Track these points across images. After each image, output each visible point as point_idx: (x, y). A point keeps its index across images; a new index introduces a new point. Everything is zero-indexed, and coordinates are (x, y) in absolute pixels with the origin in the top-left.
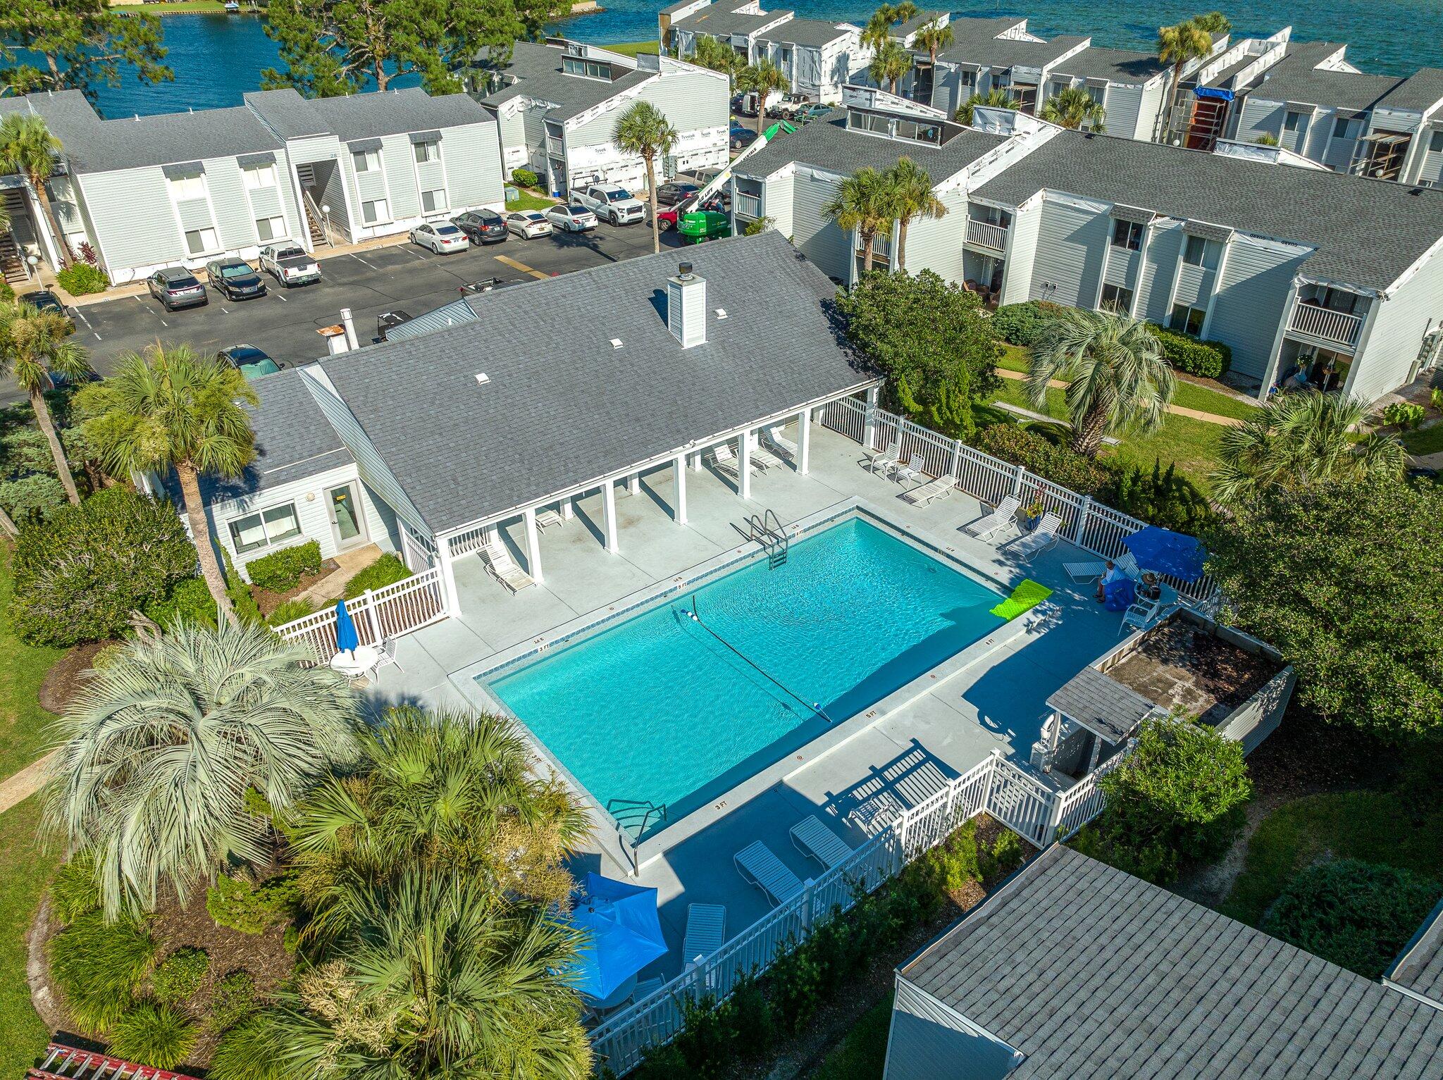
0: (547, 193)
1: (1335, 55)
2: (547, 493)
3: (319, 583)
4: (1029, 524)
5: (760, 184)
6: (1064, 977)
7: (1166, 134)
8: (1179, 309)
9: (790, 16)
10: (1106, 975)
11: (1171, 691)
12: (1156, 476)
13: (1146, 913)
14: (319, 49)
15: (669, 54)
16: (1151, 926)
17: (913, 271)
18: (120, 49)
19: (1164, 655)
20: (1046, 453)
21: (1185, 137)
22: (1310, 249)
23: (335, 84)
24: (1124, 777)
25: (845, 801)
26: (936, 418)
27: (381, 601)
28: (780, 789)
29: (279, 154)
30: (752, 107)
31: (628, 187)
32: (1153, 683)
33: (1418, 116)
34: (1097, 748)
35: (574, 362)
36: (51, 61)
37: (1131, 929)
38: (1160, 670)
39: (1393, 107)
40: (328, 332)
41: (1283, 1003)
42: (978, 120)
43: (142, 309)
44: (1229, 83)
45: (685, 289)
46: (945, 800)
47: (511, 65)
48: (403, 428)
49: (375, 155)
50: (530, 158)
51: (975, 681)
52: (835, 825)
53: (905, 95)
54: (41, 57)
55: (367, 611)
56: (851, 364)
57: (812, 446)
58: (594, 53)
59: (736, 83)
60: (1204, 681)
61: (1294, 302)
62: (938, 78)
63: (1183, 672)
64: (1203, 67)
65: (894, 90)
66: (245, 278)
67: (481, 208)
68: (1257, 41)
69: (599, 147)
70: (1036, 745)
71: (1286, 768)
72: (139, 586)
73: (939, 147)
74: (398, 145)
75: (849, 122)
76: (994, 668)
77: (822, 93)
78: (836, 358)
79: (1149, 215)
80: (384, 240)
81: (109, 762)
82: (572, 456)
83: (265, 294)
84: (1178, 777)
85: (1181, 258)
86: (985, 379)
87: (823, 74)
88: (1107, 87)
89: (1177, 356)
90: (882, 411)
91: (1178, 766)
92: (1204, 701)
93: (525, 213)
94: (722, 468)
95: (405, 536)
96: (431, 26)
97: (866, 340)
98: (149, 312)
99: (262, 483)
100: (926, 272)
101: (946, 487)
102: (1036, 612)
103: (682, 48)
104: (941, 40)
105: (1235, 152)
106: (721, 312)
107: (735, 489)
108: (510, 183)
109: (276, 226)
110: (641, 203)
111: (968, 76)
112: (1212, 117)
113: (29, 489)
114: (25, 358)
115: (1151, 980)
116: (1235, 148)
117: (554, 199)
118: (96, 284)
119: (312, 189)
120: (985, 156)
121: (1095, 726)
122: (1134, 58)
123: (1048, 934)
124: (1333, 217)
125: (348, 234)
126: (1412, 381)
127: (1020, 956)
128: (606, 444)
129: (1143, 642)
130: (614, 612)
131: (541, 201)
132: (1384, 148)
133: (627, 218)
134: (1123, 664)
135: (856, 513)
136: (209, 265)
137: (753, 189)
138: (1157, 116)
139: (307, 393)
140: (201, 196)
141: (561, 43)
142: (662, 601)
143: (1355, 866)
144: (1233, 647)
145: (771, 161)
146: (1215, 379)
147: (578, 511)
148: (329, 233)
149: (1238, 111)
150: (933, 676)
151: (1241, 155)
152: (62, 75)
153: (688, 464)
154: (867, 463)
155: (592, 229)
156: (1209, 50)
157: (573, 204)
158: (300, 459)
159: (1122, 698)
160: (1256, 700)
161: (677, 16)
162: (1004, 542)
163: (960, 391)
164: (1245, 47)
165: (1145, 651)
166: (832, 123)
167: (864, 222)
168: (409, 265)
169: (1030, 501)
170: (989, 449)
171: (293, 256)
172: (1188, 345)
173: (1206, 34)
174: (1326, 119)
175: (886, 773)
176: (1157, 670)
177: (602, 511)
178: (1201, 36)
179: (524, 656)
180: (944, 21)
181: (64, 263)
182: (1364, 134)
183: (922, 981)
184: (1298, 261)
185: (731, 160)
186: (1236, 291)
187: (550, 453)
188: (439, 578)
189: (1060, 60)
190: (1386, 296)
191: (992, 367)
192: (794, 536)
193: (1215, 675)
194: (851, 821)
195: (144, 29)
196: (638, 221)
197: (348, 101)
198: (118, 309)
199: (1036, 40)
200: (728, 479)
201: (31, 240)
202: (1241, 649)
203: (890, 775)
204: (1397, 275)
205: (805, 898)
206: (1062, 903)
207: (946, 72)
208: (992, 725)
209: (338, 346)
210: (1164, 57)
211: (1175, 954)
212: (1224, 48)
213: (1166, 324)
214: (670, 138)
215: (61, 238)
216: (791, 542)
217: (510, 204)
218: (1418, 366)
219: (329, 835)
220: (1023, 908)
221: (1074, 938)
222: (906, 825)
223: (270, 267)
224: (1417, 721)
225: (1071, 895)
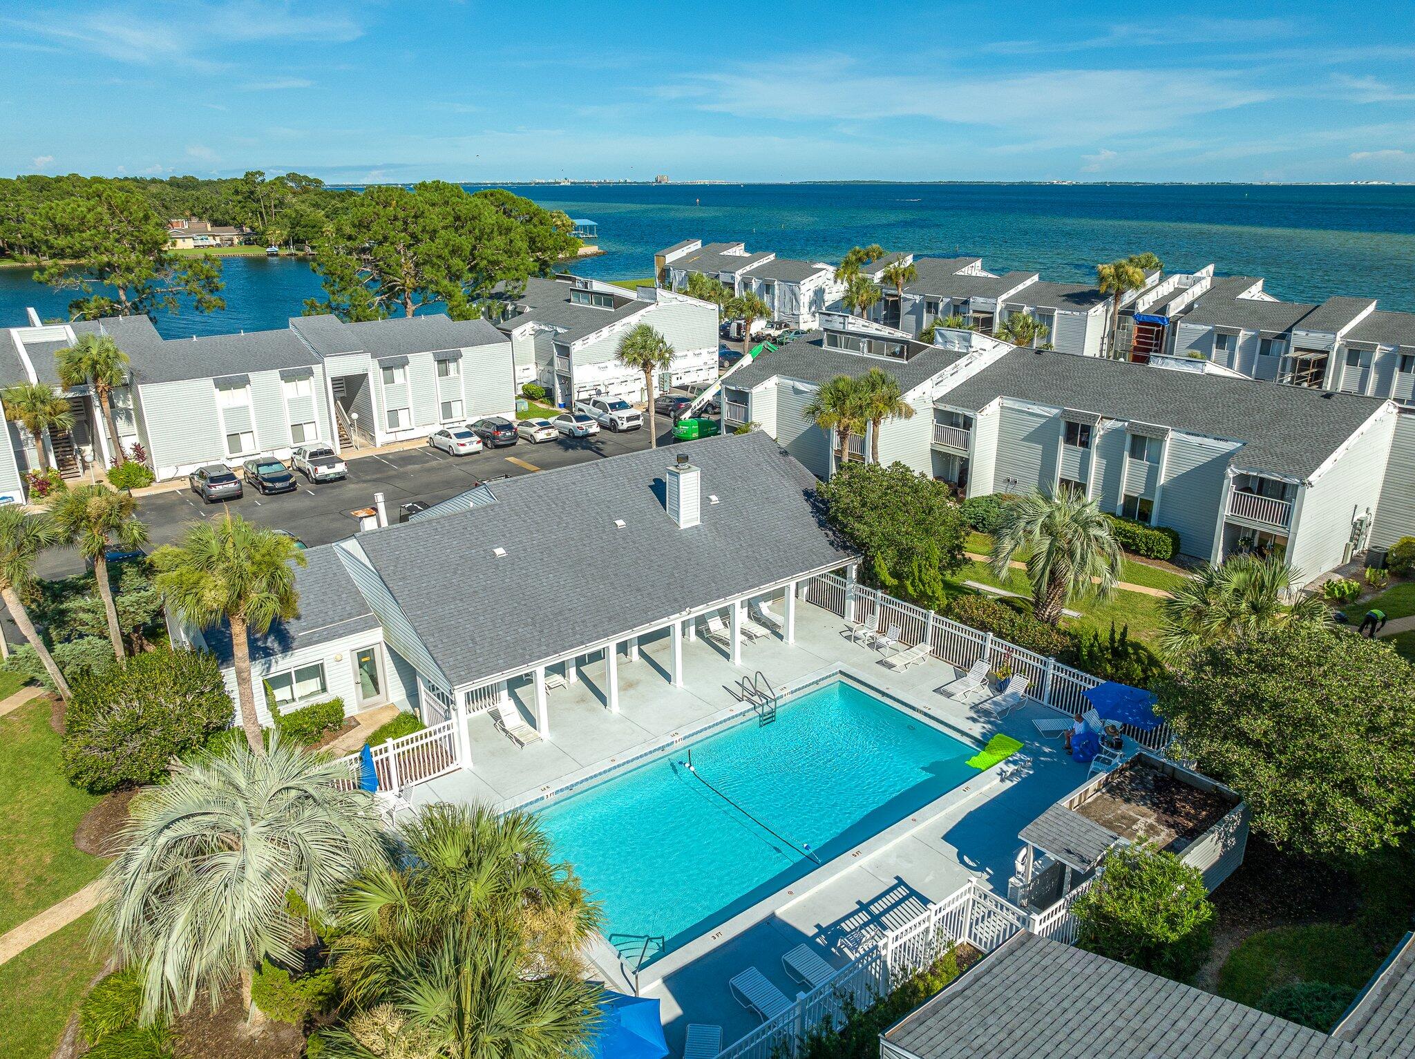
0: (553, 405)
1: (1254, 287)
2: (556, 652)
3: (340, 738)
4: (999, 685)
5: (747, 393)
6: (1031, 1034)
7: (1111, 354)
8: (1130, 500)
9: (772, 257)
10: (1068, 1032)
11: (1134, 827)
12: (1112, 639)
13: (1103, 982)
14: (358, 283)
15: (664, 288)
16: (1108, 991)
17: (885, 462)
18: (183, 283)
19: (1127, 795)
20: (1011, 620)
21: (1129, 356)
22: (1239, 445)
23: (368, 311)
24: (1093, 900)
25: (834, 932)
26: (910, 589)
27: (401, 750)
28: (771, 919)
29: (317, 369)
30: (739, 333)
31: (628, 400)
32: (1118, 820)
33: (1333, 336)
34: (1068, 878)
35: (582, 539)
36: (121, 293)
37: (1090, 995)
38: (1124, 808)
39: (1309, 329)
40: (361, 513)
41: (1225, 1047)
42: (939, 339)
43: (183, 501)
44: (1163, 310)
45: (682, 477)
46: (927, 924)
47: (523, 296)
48: (428, 594)
49: (401, 370)
50: (540, 375)
51: (954, 824)
52: (824, 953)
53: (876, 321)
54: (114, 289)
55: (387, 759)
56: (832, 543)
57: (798, 619)
58: (597, 286)
59: (725, 312)
60: (1165, 817)
61: (1229, 492)
62: (905, 307)
63: (1144, 809)
64: (1139, 297)
65: (865, 316)
66: (279, 475)
67: (495, 416)
68: (1184, 276)
69: (601, 365)
70: (1012, 880)
71: (1251, 902)
72: (181, 731)
73: (906, 362)
74: (423, 361)
75: (825, 341)
76: (970, 813)
77: (801, 321)
78: (818, 538)
79: (1096, 417)
80: (405, 443)
81: (161, 869)
82: (579, 620)
83: (295, 489)
84: (1143, 899)
85: (1126, 454)
86: (953, 557)
87: (802, 304)
88: (1055, 313)
89: (1130, 541)
90: (861, 586)
91: (1143, 889)
92: (1165, 836)
93: (534, 421)
94: (715, 638)
95: (423, 693)
96: (457, 263)
97: (845, 521)
98: (188, 504)
99: (294, 645)
100: (897, 464)
101: (922, 654)
102: (1007, 762)
103: (675, 284)
104: (907, 275)
105: (1168, 364)
106: (714, 498)
107: (727, 656)
108: (520, 396)
109: (308, 430)
110: (639, 413)
111: (932, 306)
112: (1152, 339)
113: (83, 648)
114: (95, 531)
115: (1109, 1033)
116: (1167, 360)
117: (559, 409)
118: (144, 480)
119: (342, 399)
120: (947, 369)
121: (1065, 856)
122: (1077, 289)
123: (1016, 1002)
124: (1257, 417)
125: (373, 438)
126: (1348, 562)
127: (991, 1020)
128: (610, 610)
129: (1106, 784)
130: (615, 764)
131: (548, 411)
132: (1305, 364)
133: (626, 425)
134: (1089, 803)
135: (839, 677)
136: (246, 464)
137: (740, 398)
138: (1103, 338)
139: (340, 566)
140: (246, 404)
141: (569, 279)
142: (660, 754)
143: (1317, 987)
144: (1191, 788)
145: (758, 374)
146: (1167, 561)
147: (581, 675)
148: (356, 438)
149: (1174, 334)
150: (914, 820)
151: (1171, 366)
152: (129, 304)
153: (684, 635)
154: (848, 633)
155: (594, 435)
156: (1143, 283)
157: (577, 413)
158: (331, 623)
159: (1088, 831)
160: (1213, 832)
161: (671, 257)
162: (977, 702)
163: (930, 566)
164: (1174, 281)
165: (1108, 791)
166: (810, 343)
167: (840, 422)
168: (427, 465)
169: (999, 664)
170: (959, 618)
171: (323, 456)
172: (1140, 530)
173: (1138, 270)
174: (1252, 340)
175: (872, 907)
176: (1122, 808)
177: (605, 675)
178: (1135, 273)
179: (531, 803)
180: (909, 260)
181: (116, 462)
182: (1287, 351)
183: (904, 1043)
184: (1230, 455)
185: (720, 376)
186: (1178, 482)
187: (559, 618)
188: (454, 730)
189: (1012, 292)
190: (1310, 484)
191: (960, 548)
192: (782, 697)
193: (1175, 812)
194: (840, 950)
195: (207, 266)
196: (637, 428)
197: (381, 327)
198: (160, 502)
199: (990, 276)
200: (720, 647)
201: (86, 443)
202: (1197, 789)
203: (876, 909)
204: (1318, 465)
205: (798, 1012)
206: (1028, 977)
207: (911, 302)
208: (971, 864)
209: (369, 524)
210: (1103, 289)
211: (1130, 1013)
212: (1157, 282)
213: (1119, 512)
214: (667, 355)
215: (115, 439)
216: (779, 703)
217: (521, 413)
218: (1351, 548)
219: (373, 913)
220: (994, 983)
221: (1039, 1004)
222: (891, 947)
223: (301, 465)
224: (1358, 844)
225: (1036, 970)
